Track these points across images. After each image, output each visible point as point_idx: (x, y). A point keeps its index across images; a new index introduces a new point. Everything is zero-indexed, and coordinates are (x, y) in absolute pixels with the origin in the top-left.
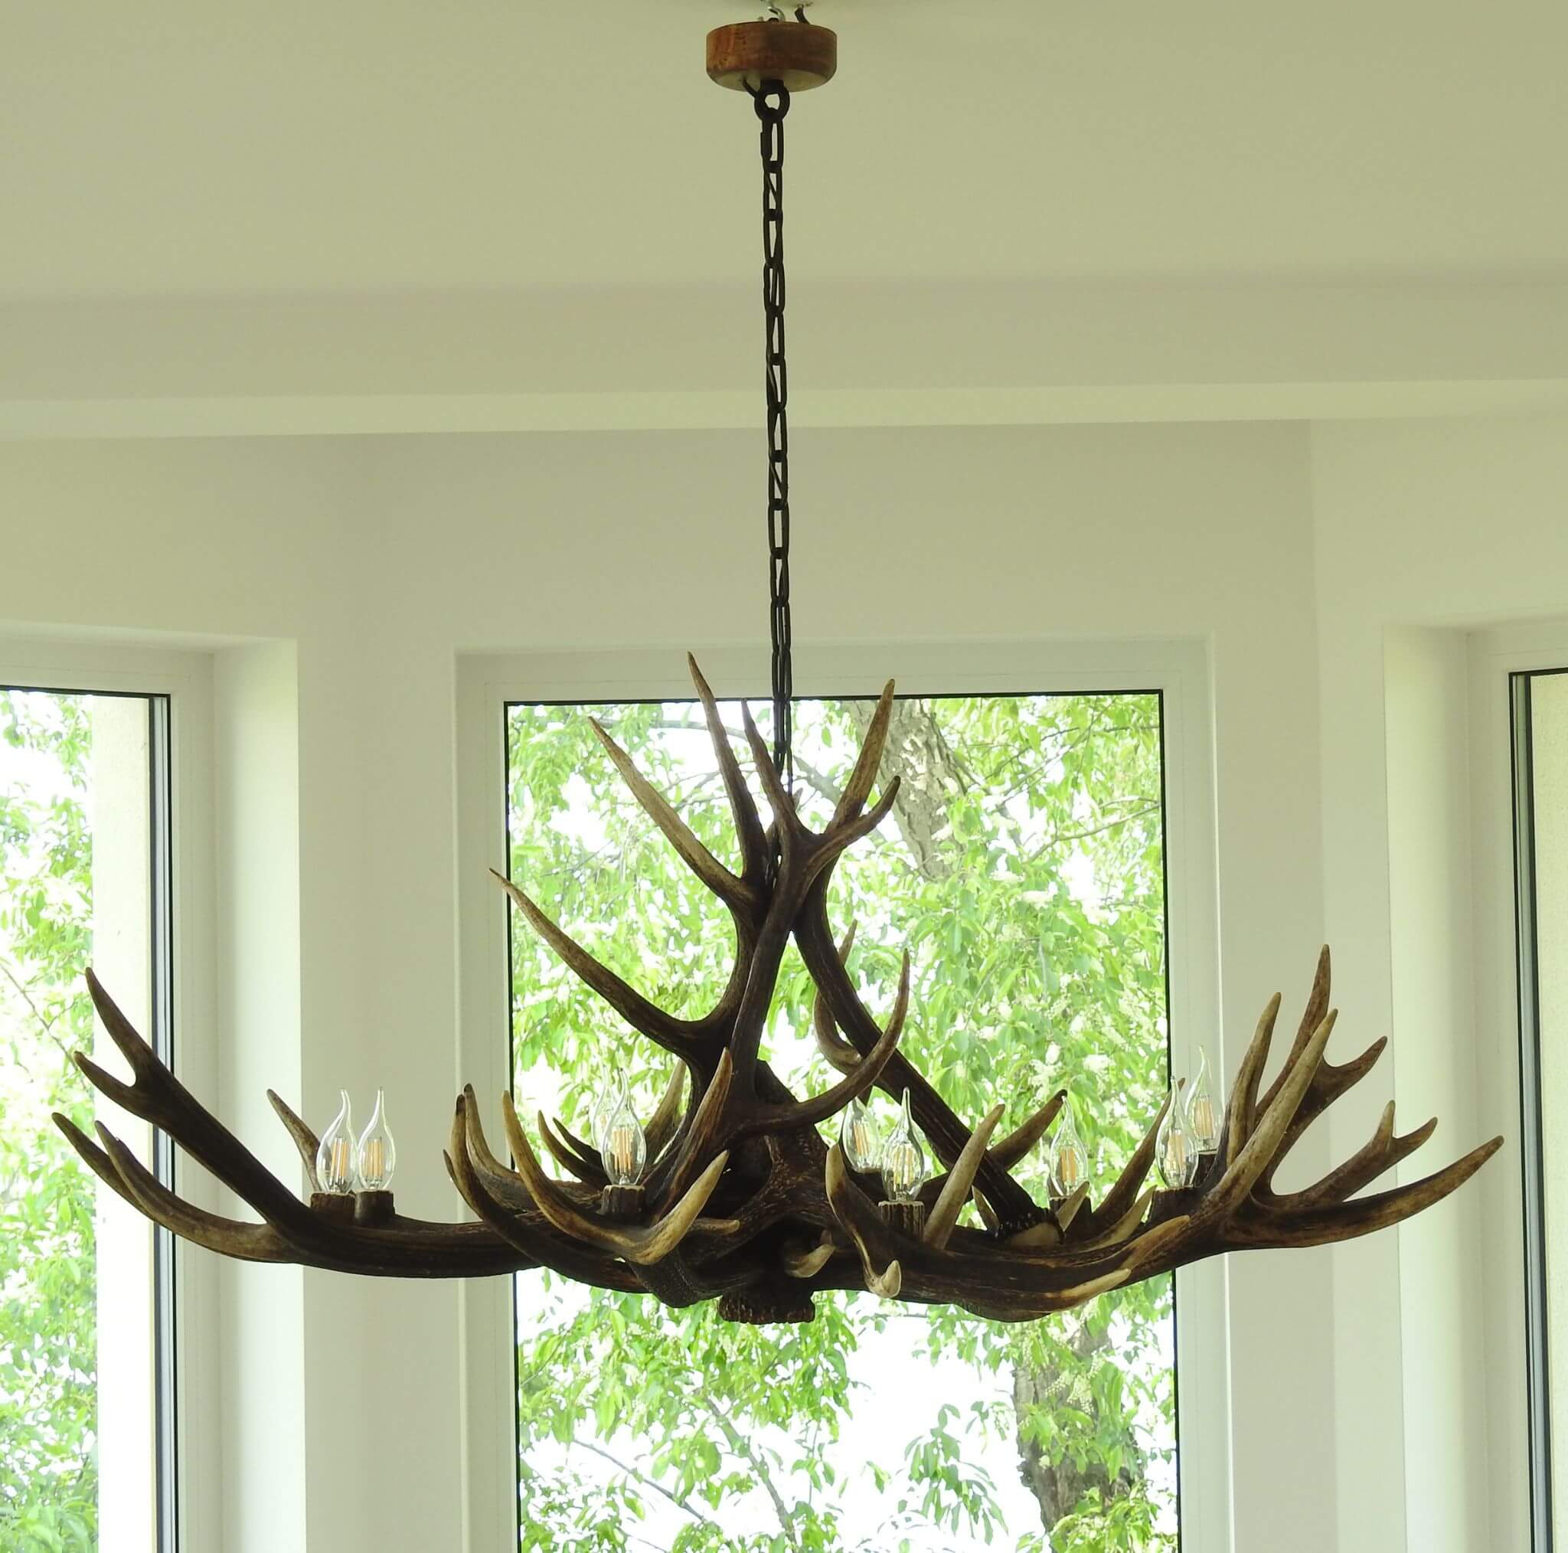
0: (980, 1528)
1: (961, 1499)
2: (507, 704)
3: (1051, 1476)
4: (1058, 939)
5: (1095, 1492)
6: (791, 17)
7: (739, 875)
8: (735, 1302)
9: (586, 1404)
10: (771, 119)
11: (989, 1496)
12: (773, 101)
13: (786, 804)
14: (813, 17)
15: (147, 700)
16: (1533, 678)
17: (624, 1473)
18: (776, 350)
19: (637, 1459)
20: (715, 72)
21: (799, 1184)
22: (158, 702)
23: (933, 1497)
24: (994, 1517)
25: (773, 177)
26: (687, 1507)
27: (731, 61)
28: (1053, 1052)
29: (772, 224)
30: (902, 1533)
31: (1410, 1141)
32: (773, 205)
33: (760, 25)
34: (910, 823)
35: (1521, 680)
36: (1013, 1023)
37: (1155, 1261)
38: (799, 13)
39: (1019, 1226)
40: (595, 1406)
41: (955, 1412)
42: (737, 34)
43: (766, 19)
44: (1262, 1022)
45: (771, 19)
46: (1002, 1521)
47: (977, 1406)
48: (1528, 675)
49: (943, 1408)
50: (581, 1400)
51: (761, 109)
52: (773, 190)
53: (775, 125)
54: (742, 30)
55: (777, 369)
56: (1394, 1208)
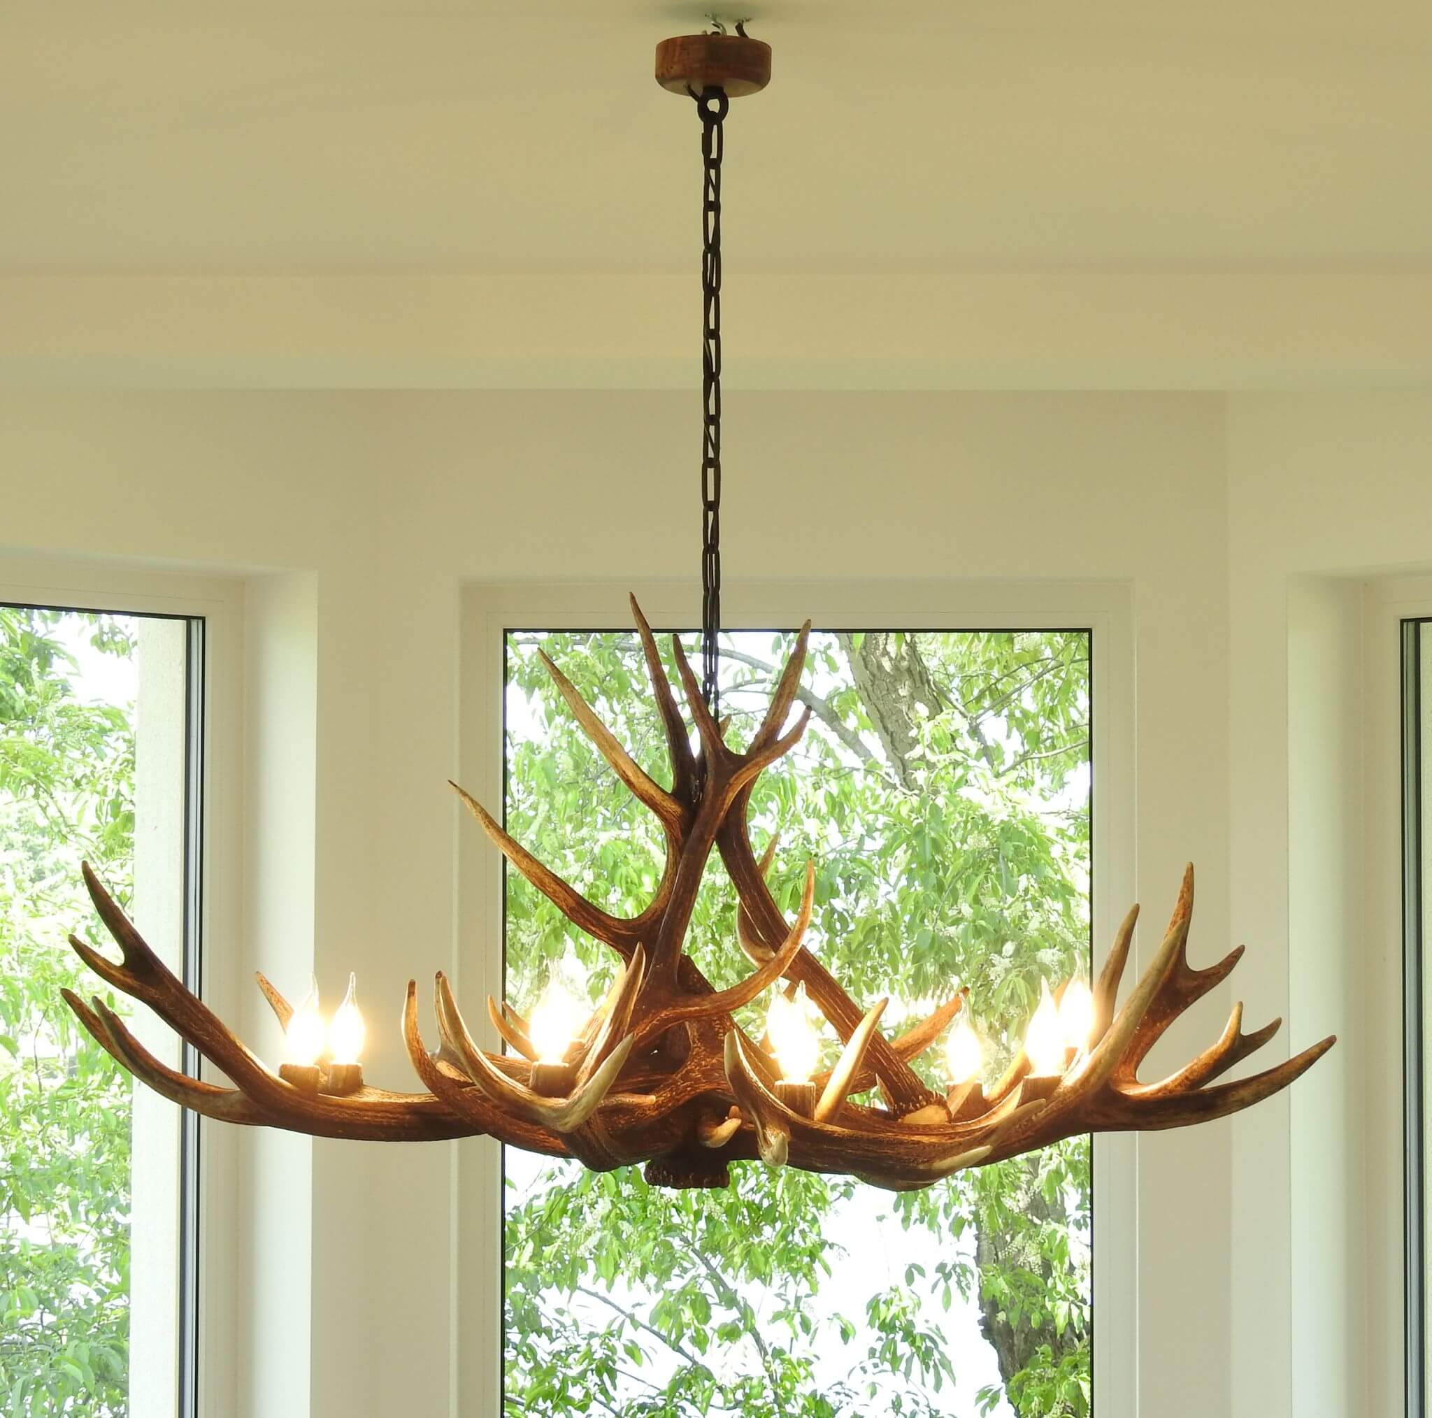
0: (930, 1378)
1: (914, 1350)
2: (506, 631)
3: (1008, 1330)
4: (1016, 848)
5: (1046, 1348)
6: (732, 32)
7: (669, 789)
8: (658, 1169)
9: (587, 1255)
10: (712, 121)
11: (940, 1349)
12: (714, 105)
13: (714, 728)
14: (752, 32)
15: (185, 622)
16: (1423, 625)
17: (622, 1317)
18: (712, 326)
19: (634, 1306)
20: (664, 78)
21: (713, 1065)
22: (194, 623)
23: (890, 1346)
24: (944, 1368)
25: (713, 172)
26: (680, 1350)
27: (676, 69)
28: (1009, 948)
29: (711, 215)
30: (869, 1378)
31: (1257, 1038)
32: (712, 197)
33: (704, 38)
34: (892, 742)
35: (1411, 626)
36: (974, 921)
37: (1025, 1139)
38: (739, 28)
39: (911, 1107)
40: (597, 1260)
41: (921, 1272)
42: (681, 45)
43: (709, 33)
44: (1122, 930)
45: (714, 33)
46: (951, 1372)
47: (941, 1268)
48: (1418, 621)
49: (910, 1268)
50: (582, 1251)
51: (704, 112)
52: (712, 184)
53: (715, 127)
54: (687, 42)
55: (712, 343)
56: (1237, 1097)
